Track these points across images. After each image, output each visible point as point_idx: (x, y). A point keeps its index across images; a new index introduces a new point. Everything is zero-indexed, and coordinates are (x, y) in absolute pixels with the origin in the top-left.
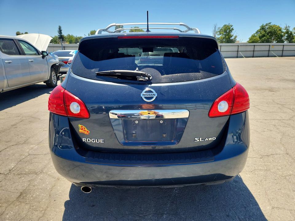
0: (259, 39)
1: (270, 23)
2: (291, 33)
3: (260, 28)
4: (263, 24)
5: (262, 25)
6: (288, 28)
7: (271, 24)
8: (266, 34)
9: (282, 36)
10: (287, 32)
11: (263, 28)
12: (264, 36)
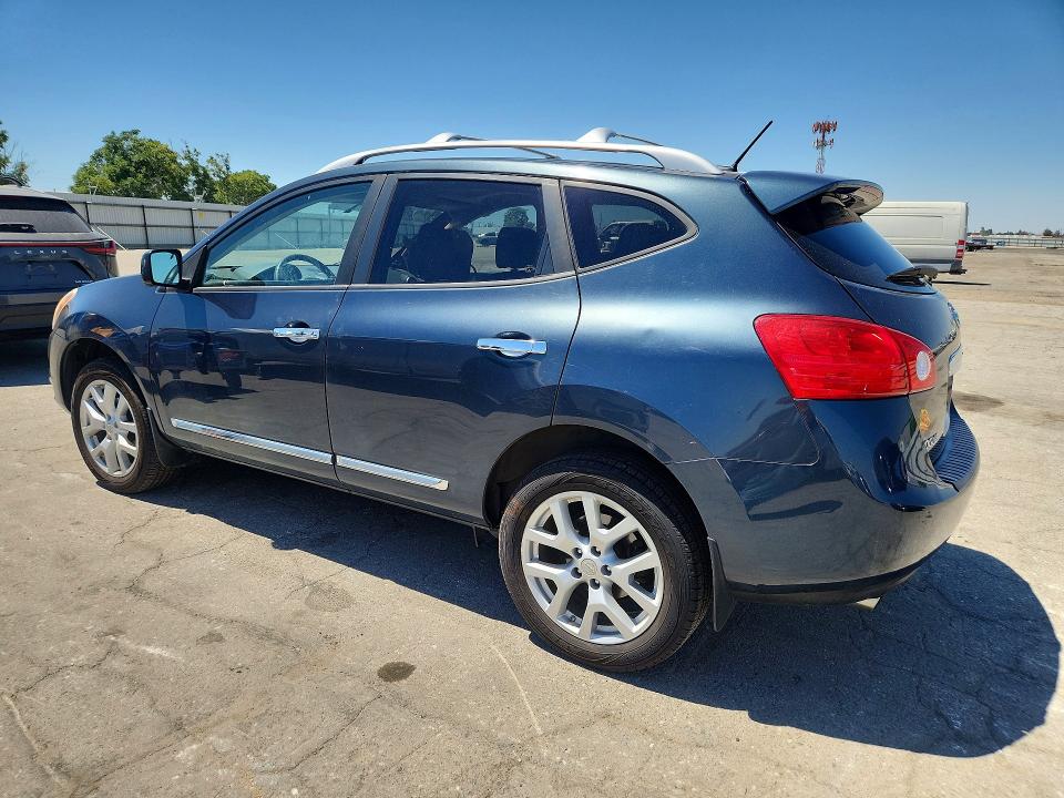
0: (111, 184)
1: (136, 132)
2: (206, 175)
3: (104, 144)
4: (113, 133)
5: (109, 134)
6: (195, 158)
7: (139, 136)
8: (132, 169)
9: (184, 181)
10: (195, 171)
11: (114, 146)
12: (125, 174)
